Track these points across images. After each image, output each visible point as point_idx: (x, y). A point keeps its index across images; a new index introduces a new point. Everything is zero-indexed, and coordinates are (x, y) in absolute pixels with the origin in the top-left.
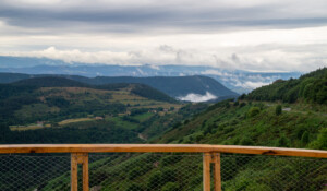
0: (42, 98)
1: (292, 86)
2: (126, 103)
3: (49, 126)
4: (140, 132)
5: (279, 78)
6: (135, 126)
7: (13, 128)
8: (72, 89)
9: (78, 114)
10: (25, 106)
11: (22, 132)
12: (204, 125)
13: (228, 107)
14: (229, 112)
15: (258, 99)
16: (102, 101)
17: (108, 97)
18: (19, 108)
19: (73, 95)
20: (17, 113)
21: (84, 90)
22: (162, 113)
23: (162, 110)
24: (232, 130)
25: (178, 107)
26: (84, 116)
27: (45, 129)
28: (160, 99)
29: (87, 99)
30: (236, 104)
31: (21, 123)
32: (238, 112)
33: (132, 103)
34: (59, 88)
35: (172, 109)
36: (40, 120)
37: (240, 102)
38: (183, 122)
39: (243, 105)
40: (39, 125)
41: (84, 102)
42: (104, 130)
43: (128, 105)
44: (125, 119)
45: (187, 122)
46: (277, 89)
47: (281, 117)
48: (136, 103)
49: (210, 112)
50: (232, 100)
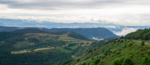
0: (26, 39)
1: (146, 32)
2: (66, 41)
3: (29, 51)
4: (73, 54)
5: (139, 28)
6: (70, 52)
7: (13, 53)
8: (40, 34)
9: (43, 46)
10: (18, 42)
11: (17, 54)
12: (103, 51)
13: (115, 42)
14: (115, 45)
15: (129, 39)
16: (54, 40)
17: (57, 38)
18: (15, 43)
19: (40, 37)
20: (14, 45)
21: (46, 34)
22: (83, 46)
23: (83, 44)
24: (120, 53)
25: (90, 43)
26: (46, 47)
27: (28, 53)
28: (82, 39)
29: (47, 39)
30: (119, 41)
31: (16, 50)
32: (120, 45)
33: (69, 41)
34: (34, 34)
35: (88, 43)
36: (25, 49)
37: (121, 40)
38: (93, 49)
39: (122, 41)
40: (25, 51)
41: (46, 40)
42: (56, 53)
43: (67, 42)
44: (66, 48)
45: (95, 50)
46: (139, 34)
47: (144, 47)
48: (71, 40)
49: (106, 45)
50: (117, 39)
